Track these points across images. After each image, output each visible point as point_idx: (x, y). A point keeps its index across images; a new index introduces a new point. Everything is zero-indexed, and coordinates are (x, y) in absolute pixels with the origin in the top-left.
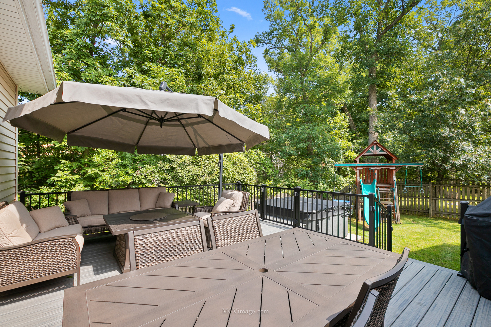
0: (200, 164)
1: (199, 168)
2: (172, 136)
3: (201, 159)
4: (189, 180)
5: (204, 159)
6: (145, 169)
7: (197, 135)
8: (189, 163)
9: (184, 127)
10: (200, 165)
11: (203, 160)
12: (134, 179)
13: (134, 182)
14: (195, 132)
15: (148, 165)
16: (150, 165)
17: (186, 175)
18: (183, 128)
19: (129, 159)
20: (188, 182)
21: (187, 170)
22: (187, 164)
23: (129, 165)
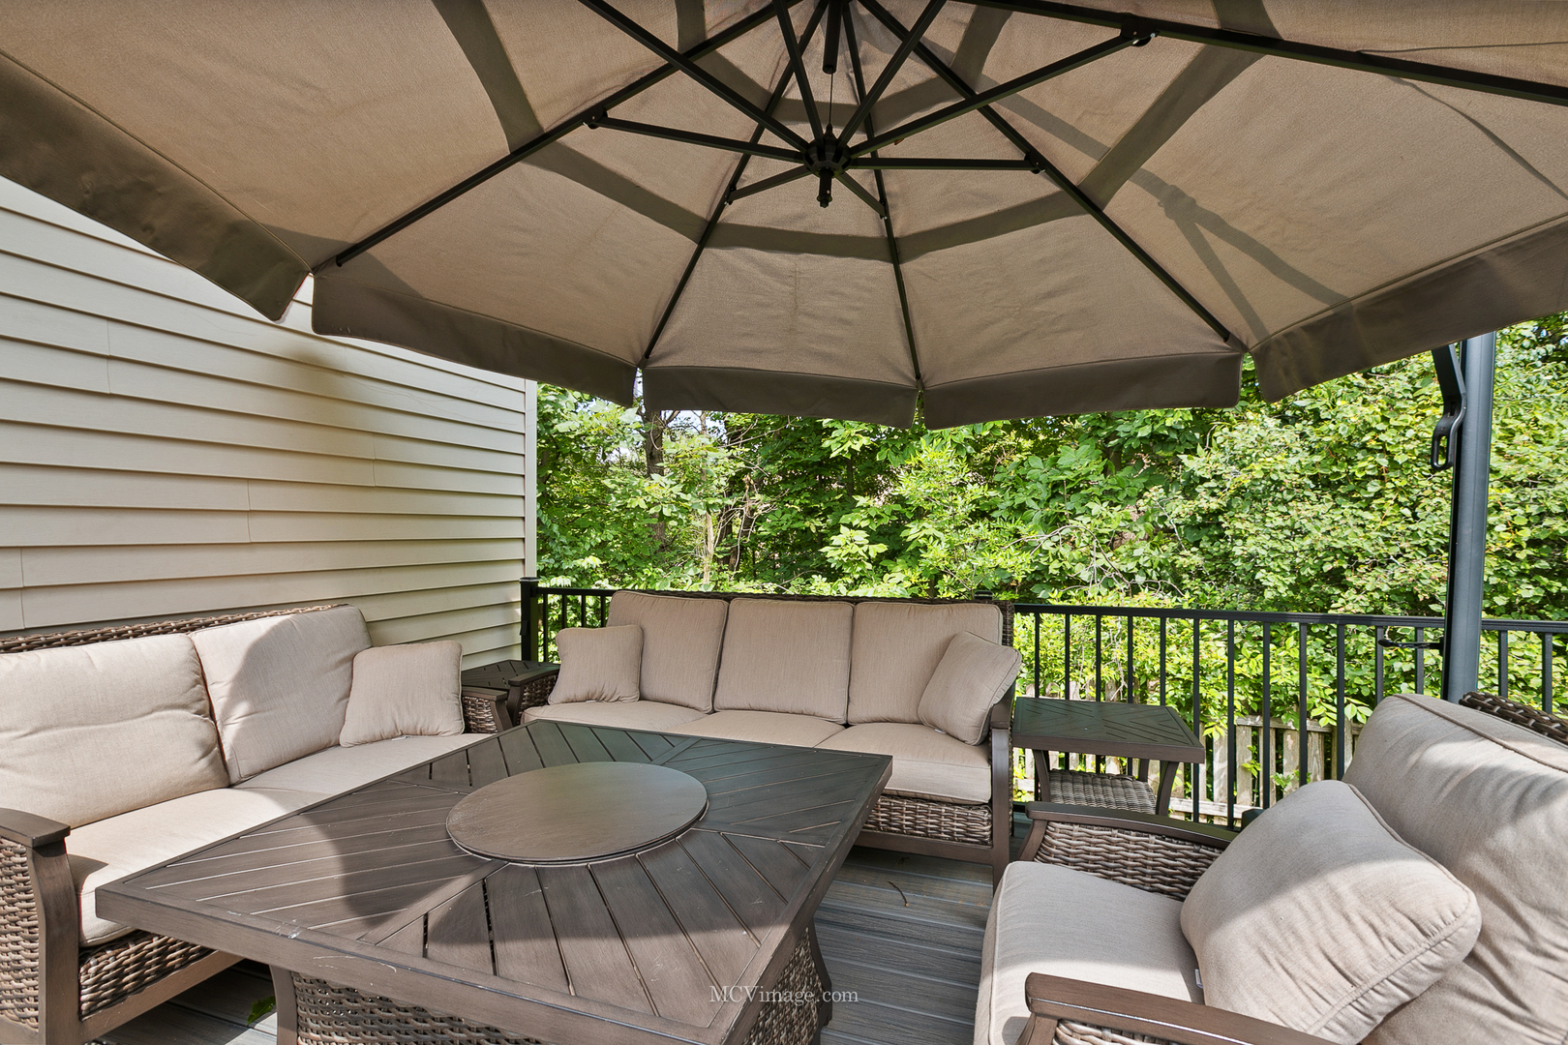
0: (1373, 487)
1: (1367, 515)
2: (1050, 295)
3: (1384, 462)
4: (1291, 580)
5: (1400, 459)
6: (1089, 519)
7: (1210, 237)
8: (1299, 486)
9: (1096, 210)
10: (1379, 495)
11: (1394, 465)
12: (1043, 561)
13: (1039, 576)
14: (1176, 202)
15: (1106, 504)
16: (1112, 504)
17: (1274, 550)
18: (1088, 220)
19: (1039, 485)
20: (1282, 589)
21: (1279, 522)
22: (1290, 491)
23: (1037, 508)
